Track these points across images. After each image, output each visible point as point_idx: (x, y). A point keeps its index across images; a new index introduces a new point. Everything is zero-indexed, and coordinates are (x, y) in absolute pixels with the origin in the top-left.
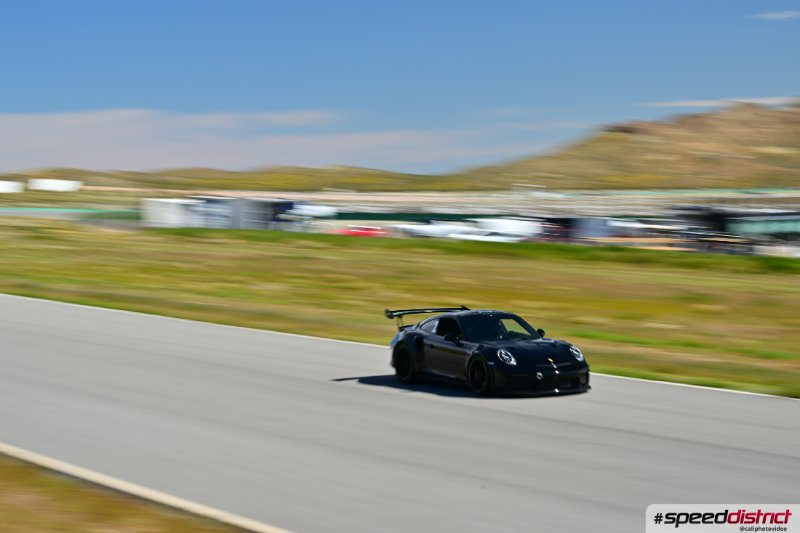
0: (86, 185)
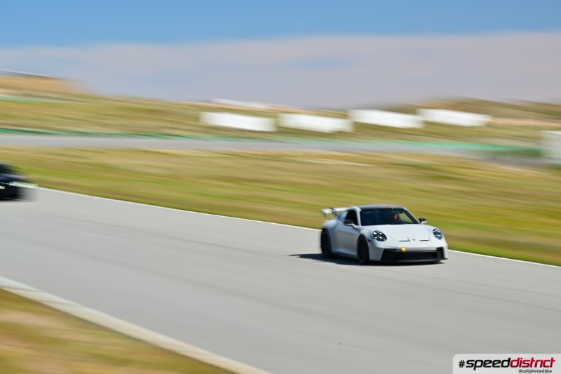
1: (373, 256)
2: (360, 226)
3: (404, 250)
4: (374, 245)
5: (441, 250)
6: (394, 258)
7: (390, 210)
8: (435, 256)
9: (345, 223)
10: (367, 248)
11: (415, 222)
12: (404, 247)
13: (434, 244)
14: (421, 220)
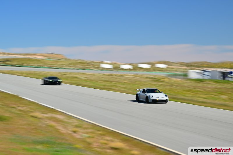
0: (169, 66)
1: (150, 101)
2: (146, 94)
3: (157, 100)
4: (150, 98)
5: (167, 100)
6: (155, 102)
7: (154, 89)
8: (165, 102)
9: (142, 93)
10: (148, 99)
11: (160, 93)
12: (158, 99)
13: (165, 98)
14: (162, 92)
